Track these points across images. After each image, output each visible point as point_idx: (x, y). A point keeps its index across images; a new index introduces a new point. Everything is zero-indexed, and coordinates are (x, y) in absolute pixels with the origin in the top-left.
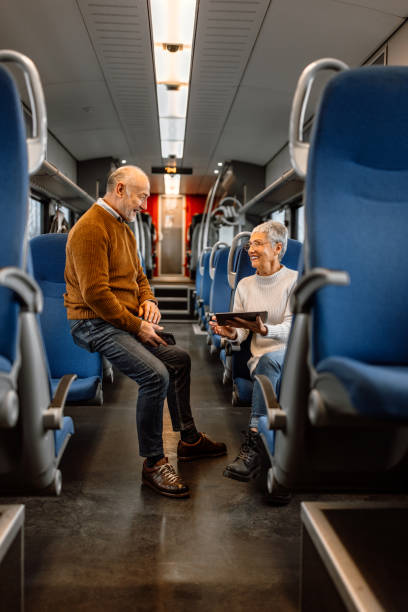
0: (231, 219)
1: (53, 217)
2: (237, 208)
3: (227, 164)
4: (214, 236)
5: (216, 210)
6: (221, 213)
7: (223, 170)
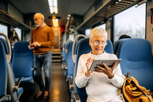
0: (73, 32)
1: (12, 32)
2: (75, 29)
3: (71, 15)
4: (68, 38)
5: (68, 30)
6: (70, 31)
7: (70, 17)
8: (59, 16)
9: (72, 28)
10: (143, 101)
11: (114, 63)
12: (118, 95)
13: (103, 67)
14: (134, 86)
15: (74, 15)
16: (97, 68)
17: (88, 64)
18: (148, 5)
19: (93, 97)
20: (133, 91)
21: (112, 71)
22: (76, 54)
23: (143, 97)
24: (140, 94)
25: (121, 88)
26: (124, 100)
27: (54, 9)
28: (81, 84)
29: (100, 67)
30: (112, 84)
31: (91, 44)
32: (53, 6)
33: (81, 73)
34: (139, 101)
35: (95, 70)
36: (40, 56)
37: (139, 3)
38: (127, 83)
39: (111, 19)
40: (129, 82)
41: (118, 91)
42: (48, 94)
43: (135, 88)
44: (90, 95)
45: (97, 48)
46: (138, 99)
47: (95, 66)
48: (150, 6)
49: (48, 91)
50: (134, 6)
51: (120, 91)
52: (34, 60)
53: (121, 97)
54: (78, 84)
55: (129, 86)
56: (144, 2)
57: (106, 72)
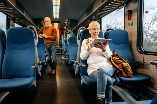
0: (70, 32)
2: (71, 30)
3: (69, 20)
5: (66, 31)
7: (68, 22)
8: (59, 21)
9: (69, 29)
10: (124, 65)
11: (107, 42)
12: (108, 63)
13: (100, 44)
14: (117, 58)
15: (71, 20)
16: (96, 45)
17: (88, 44)
18: (126, 9)
19: (93, 64)
20: (117, 60)
21: (105, 47)
22: (80, 40)
23: (124, 64)
24: (121, 62)
25: (110, 58)
26: (112, 65)
27: (56, 15)
28: (84, 57)
29: (98, 44)
30: (104, 56)
31: (90, 32)
32: (56, 13)
33: (84, 50)
34: (121, 66)
35: (94, 46)
36: (48, 46)
37: (120, 8)
38: (113, 56)
39: (100, 20)
40: (115, 55)
41: (108, 61)
42: (54, 72)
43: (118, 58)
44: (90, 64)
45: (95, 33)
46: (120, 64)
47: (95, 44)
48: (127, 9)
49: (55, 71)
50: (117, 10)
51: (109, 61)
52: (46, 50)
53: (110, 64)
54: (82, 57)
55: (115, 57)
56: (123, 7)
57: (101, 48)
